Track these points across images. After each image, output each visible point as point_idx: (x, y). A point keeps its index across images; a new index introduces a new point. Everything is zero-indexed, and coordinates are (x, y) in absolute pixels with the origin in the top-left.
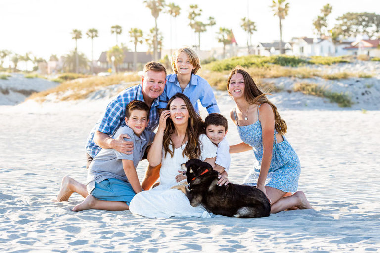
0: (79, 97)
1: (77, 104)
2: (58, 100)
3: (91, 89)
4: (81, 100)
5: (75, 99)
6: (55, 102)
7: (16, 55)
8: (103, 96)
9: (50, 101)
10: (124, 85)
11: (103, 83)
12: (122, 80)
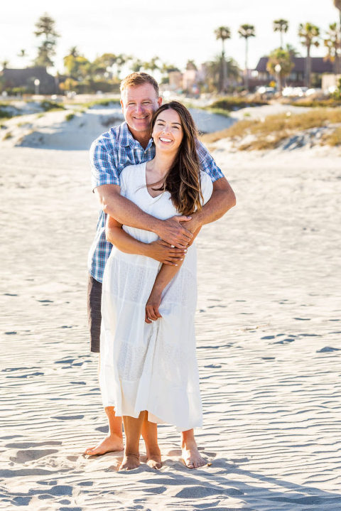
0: (265, 146)
1: (263, 156)
2: (234, 150)
3: (281, 134)
4: (267, 151)
5: (260, 149)
6: (231, 152)
7: (138, 61)
8: (301, 145)
9: (222, 150)
10: (330, 128)
11: (298, 125)
12: (326, 119)
